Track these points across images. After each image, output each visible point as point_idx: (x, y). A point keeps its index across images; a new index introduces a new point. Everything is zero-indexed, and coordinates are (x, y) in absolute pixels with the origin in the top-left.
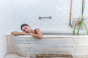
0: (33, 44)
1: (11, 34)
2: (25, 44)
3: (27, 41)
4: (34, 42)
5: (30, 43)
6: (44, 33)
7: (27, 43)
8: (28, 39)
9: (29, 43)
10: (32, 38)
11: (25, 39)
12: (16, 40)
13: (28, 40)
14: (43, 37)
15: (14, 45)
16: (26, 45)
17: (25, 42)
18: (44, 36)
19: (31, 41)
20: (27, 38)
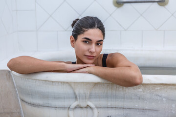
0: (102, 111)
1: (9, 66)
2: (64, 108)
3: (76, 98)
4: (103, 103)
5: (88, 107)
6: (148, 64)
7: (75, 108)
8: (79, 91)
9: (83, 104)
10: (96, 84)
11: (67, 90)
12: (31, 94)
13: (82, 91)
14: (144, 82)
15: (20, 113)
16: (71, 113)
17: (66, 103)
18: (148, 78)
19: (90, 97)
20: (75, 83)
